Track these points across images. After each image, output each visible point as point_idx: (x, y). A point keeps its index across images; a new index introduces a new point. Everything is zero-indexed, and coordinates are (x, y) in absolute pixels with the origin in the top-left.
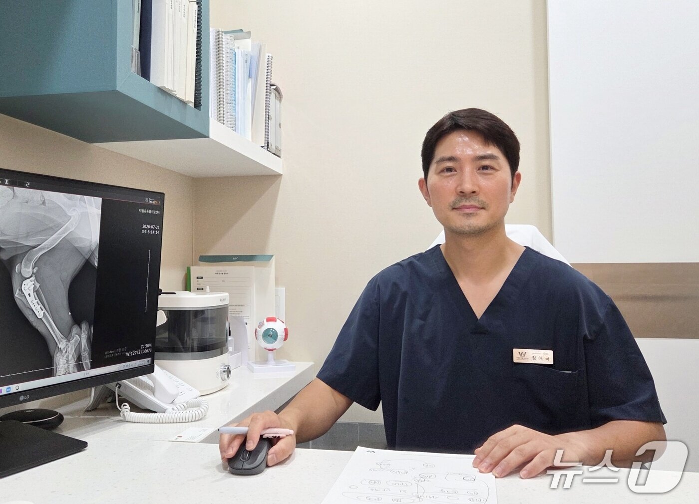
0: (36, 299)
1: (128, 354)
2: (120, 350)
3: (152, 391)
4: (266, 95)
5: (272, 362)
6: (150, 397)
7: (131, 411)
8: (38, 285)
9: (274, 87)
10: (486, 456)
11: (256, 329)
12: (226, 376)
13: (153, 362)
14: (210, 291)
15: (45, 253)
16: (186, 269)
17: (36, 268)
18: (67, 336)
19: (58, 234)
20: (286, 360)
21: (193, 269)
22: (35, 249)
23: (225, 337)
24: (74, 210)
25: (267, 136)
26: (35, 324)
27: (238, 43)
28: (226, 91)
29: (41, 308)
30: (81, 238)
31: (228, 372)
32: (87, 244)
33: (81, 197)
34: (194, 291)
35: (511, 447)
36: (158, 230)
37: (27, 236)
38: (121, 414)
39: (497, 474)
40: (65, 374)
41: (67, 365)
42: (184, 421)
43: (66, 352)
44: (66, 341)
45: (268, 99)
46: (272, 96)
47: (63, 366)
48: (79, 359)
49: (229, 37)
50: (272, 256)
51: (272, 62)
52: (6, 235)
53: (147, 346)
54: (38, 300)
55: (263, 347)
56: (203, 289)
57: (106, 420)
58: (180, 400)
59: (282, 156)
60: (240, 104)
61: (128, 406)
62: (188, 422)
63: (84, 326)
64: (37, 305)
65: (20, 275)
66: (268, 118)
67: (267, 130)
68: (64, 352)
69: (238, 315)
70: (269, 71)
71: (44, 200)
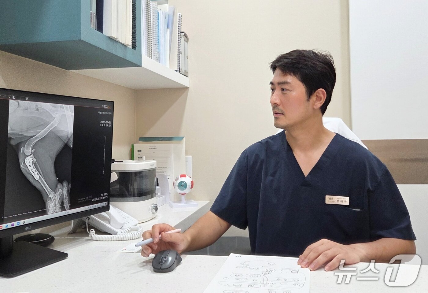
0: (34, 169)
1: (93, 200)
2: (88, 197)
3: (109, 221)
4: (178, 39)
5: (184, 201)
6: (108, 225)
7: (96, 234)
8: (35, 160)
9: (183, 34)
10: (306, 258)
11: (174, 182)
12: (155, 211)
13: (109, 204)
14: (146, 159)
15: (39, 140)
16: (131, 146)
17: (34, 150)
18: (55, 190)
19: (47, 129)
20: (192, 200)
21: (135, 146)
22: (33, 138)
23: (154, 187)
24: (57, 113)
25: (179, 64)
26: (34, 183)
27: (160, 7)
28: (153, 37)
29: (37, 173)
30: (61, 130)
31: (156, 208)
32: (65, 134)
33: (61, 106)
34: (136, 160)
35: (320, 252)
36: (110, 124)
37: (28, 130)
38: (90, 236)
39: (311, 268)
40: (54, 213)
41: (54, 208)
42: (128, 239)
43: (54, 200)
44: (54, 193)
45: (180, 42)
46: (182, 39)
47: (52, 208)
48: (62, 203)
49: (154, 3)
50: (183, 137)
51: (181, 18)
52: (14, 130)
53: (105, 194)
54: (35, 169)
55: (178, 192)
56: (141, 158)
57: (80, 240)
58: (126, 227)
59: (189, 76)
60: (162, 45)
61: (94, 231)
62: (130, 240)
63: (65, 184)
64: (35, 172)
65: (23, 154)
66: (180, 53)
67: (179, 61)
68: (53, 200)
69: (163, 173)
70: (180, 24)
71: (38, 108)
